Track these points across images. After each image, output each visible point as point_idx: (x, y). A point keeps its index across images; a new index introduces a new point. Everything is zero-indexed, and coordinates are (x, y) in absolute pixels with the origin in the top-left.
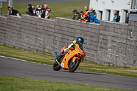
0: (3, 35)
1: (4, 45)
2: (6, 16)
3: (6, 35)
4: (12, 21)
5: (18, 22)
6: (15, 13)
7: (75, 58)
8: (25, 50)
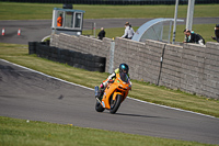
0: (177, 74)
1: (178, 91)
2: (181, 44)
3: (182, 75)
4: (190, 52)
5: (201, 54)
6: (195, 38)
7: (115, 94)
8: (212, 99)
